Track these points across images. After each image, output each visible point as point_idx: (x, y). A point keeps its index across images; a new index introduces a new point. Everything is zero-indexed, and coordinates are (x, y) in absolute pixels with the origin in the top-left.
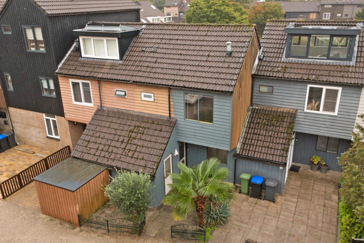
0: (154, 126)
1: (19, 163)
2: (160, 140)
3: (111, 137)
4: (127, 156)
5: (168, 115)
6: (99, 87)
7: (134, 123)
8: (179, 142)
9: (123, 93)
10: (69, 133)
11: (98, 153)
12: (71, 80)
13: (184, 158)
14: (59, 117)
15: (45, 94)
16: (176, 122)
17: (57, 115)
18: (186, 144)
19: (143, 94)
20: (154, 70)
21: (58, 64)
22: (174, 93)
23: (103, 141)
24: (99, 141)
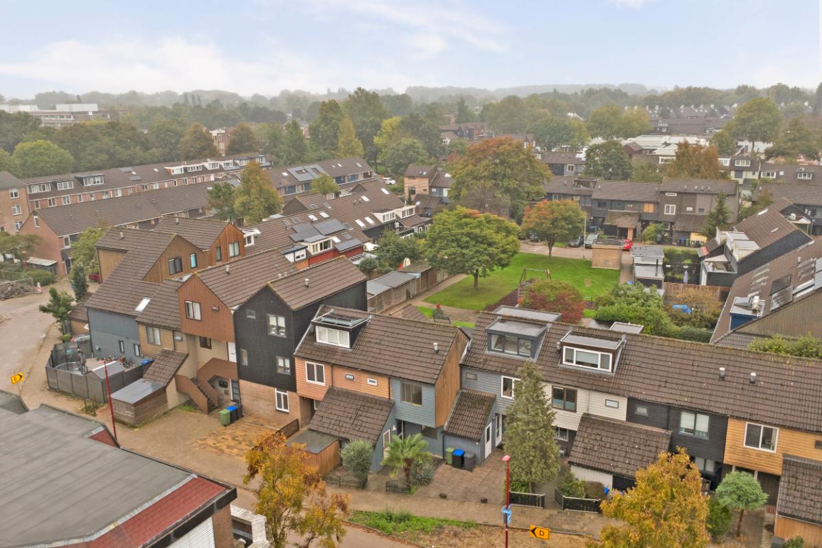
0: (376, 406)
1: (251, 434)
2: (381, 417)
3: (341, 414)
4: (354, 429)
5: (388, 397)
6: (332, 372)
7: (360, 403)
8: (396, 419)
9: (352, 378)
10: (299, 408)
11: (331, 427)
12: (307, 362)
13: (402, 434)
14: (291, 393)
15: (280, 371)
16: (394, 403)
17: (289, 390)
18: (404, 422)
19: (368, 379)
20: (378, 361)
21: (295, 348)
22: (393, 381)
23: (335, 417)
24: (331, 416)
